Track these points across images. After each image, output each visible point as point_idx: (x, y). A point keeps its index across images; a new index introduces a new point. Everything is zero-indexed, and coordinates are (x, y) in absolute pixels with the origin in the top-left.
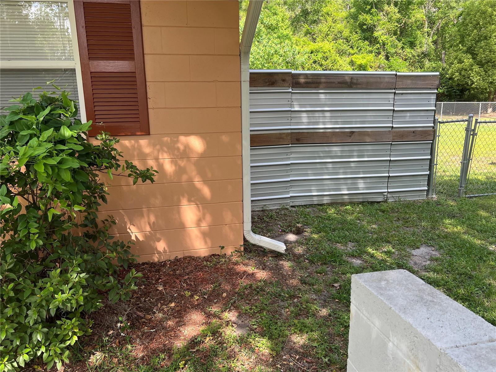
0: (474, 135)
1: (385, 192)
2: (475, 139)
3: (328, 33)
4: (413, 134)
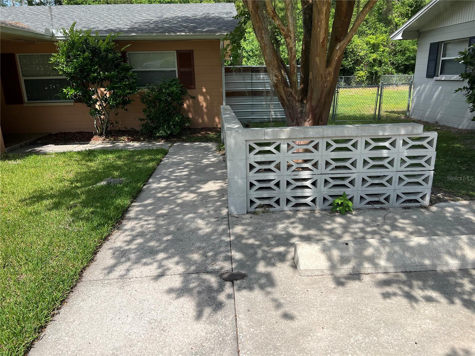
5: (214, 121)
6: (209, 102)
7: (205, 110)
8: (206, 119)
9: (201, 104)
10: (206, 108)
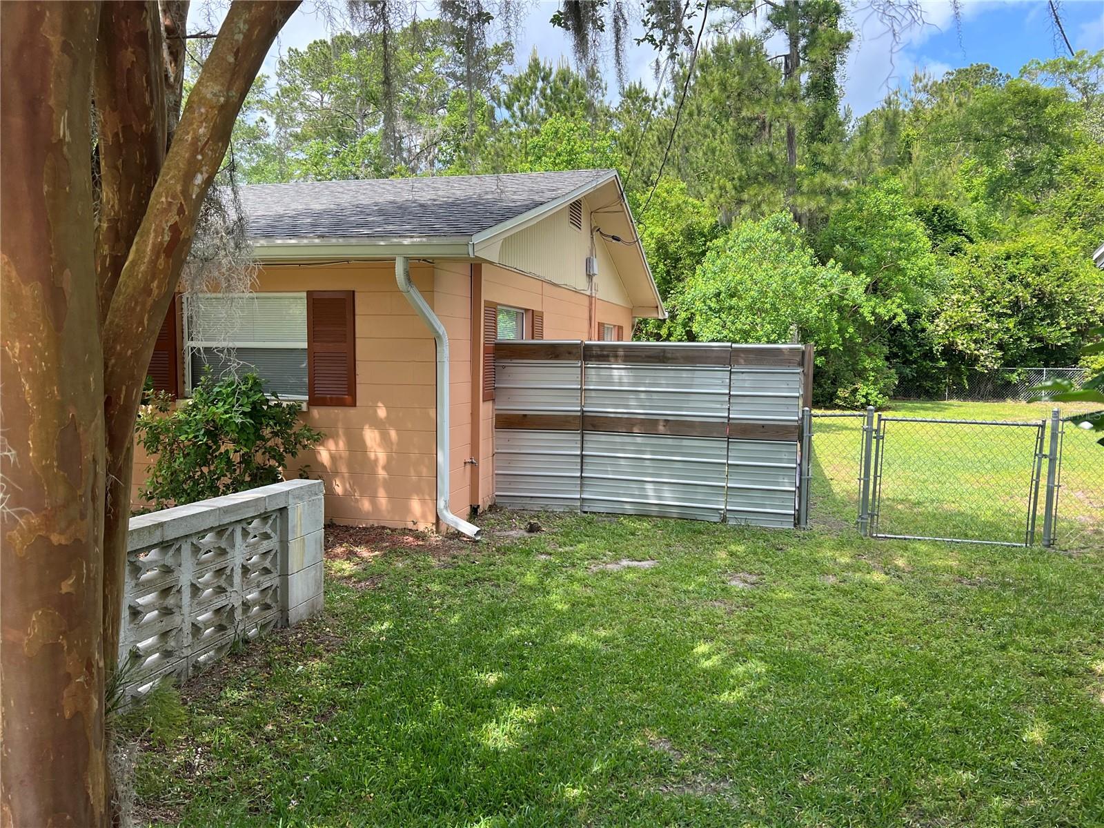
0: (879, 438)
1: (721, 510)
2: (881, 445)
3: (1073, 210)
4: (762, 430)
5: (407, 510)
6: (394, 447)
7: (382, 473)
8: (383, 500)
9: (372, 456)
10: (384, 468)
